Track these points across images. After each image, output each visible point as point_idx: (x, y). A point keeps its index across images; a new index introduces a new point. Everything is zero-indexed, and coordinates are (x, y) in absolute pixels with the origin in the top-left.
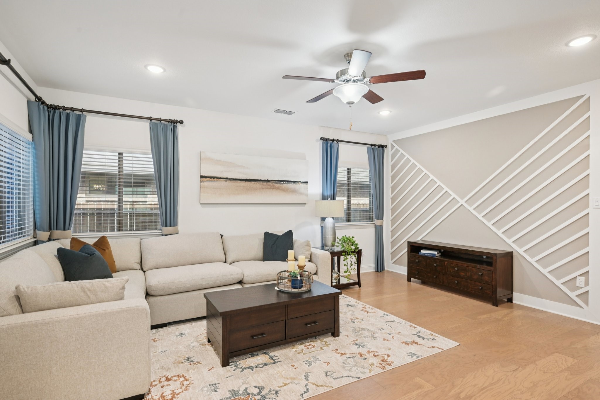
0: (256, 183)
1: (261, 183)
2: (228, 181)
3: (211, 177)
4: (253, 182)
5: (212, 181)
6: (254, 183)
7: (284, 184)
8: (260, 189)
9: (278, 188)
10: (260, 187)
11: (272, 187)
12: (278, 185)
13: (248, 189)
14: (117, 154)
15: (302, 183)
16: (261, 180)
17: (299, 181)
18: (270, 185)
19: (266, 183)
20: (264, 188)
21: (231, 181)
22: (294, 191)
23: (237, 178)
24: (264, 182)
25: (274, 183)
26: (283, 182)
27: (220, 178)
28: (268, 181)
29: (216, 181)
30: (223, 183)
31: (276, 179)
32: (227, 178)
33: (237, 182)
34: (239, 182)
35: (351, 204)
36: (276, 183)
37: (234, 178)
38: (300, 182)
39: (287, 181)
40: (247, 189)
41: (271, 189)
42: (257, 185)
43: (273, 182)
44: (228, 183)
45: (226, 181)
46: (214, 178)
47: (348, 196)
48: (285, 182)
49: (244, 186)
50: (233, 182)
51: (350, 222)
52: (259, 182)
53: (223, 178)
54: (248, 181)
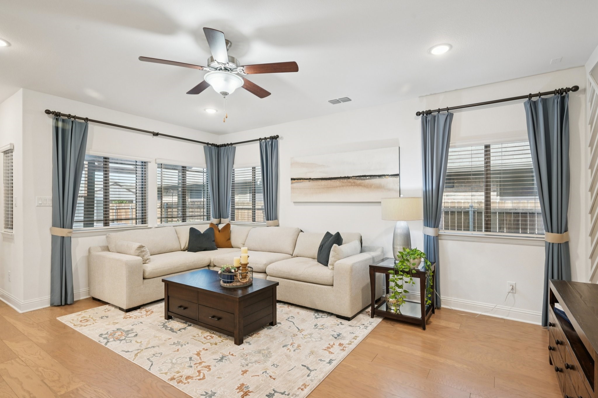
0: (336, 181)
1: (341, 180)
2: (311, 181)
3: (298, 179)
4: (333, 180)
5: (299, 182)
6: (334, 182)
7: (367, 179)
8: (340, 187)
9: (359, 185)
10: (340, 185)
11: (353, 184)
12: (359, 182)
13: (329, 188)
14: (251, 168)
15: (391, 176)
16: (341, 178)
17: (385, 174)
18: (350, 182)
19: (346, 180)
20: (344, 186)
21: (314, 181)
22: (379, 187)
23: (318, 178)
24: (343, 179)
25: (355, 179)
26: (365, 178)
27: (305, 179)
28: (348, 178)
29: (302, 182)
30: (307, 183)
31: (357, 175)
32: (310, 179)
33: (319, 181)
34: (320, 181)
35: (490, 202)
36: (357, 179)
37: (316, 178)
38: (388, 175)
39: (371, 176)
40: (327, 188)
41: (352, 187)
42: (337, 183)
43: (353, 178)
44: (311, 183)
45: (309, 181)
46: (300, 179)
47: (487, 190)
48: (367, 178)
49: (325, 185)
50: (315, 181)
51: (490, 231)
52: (339, 180)
53: (307, 179)
54: (328, 180)
